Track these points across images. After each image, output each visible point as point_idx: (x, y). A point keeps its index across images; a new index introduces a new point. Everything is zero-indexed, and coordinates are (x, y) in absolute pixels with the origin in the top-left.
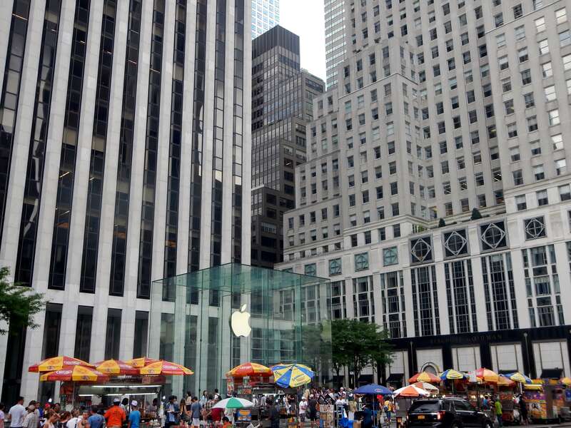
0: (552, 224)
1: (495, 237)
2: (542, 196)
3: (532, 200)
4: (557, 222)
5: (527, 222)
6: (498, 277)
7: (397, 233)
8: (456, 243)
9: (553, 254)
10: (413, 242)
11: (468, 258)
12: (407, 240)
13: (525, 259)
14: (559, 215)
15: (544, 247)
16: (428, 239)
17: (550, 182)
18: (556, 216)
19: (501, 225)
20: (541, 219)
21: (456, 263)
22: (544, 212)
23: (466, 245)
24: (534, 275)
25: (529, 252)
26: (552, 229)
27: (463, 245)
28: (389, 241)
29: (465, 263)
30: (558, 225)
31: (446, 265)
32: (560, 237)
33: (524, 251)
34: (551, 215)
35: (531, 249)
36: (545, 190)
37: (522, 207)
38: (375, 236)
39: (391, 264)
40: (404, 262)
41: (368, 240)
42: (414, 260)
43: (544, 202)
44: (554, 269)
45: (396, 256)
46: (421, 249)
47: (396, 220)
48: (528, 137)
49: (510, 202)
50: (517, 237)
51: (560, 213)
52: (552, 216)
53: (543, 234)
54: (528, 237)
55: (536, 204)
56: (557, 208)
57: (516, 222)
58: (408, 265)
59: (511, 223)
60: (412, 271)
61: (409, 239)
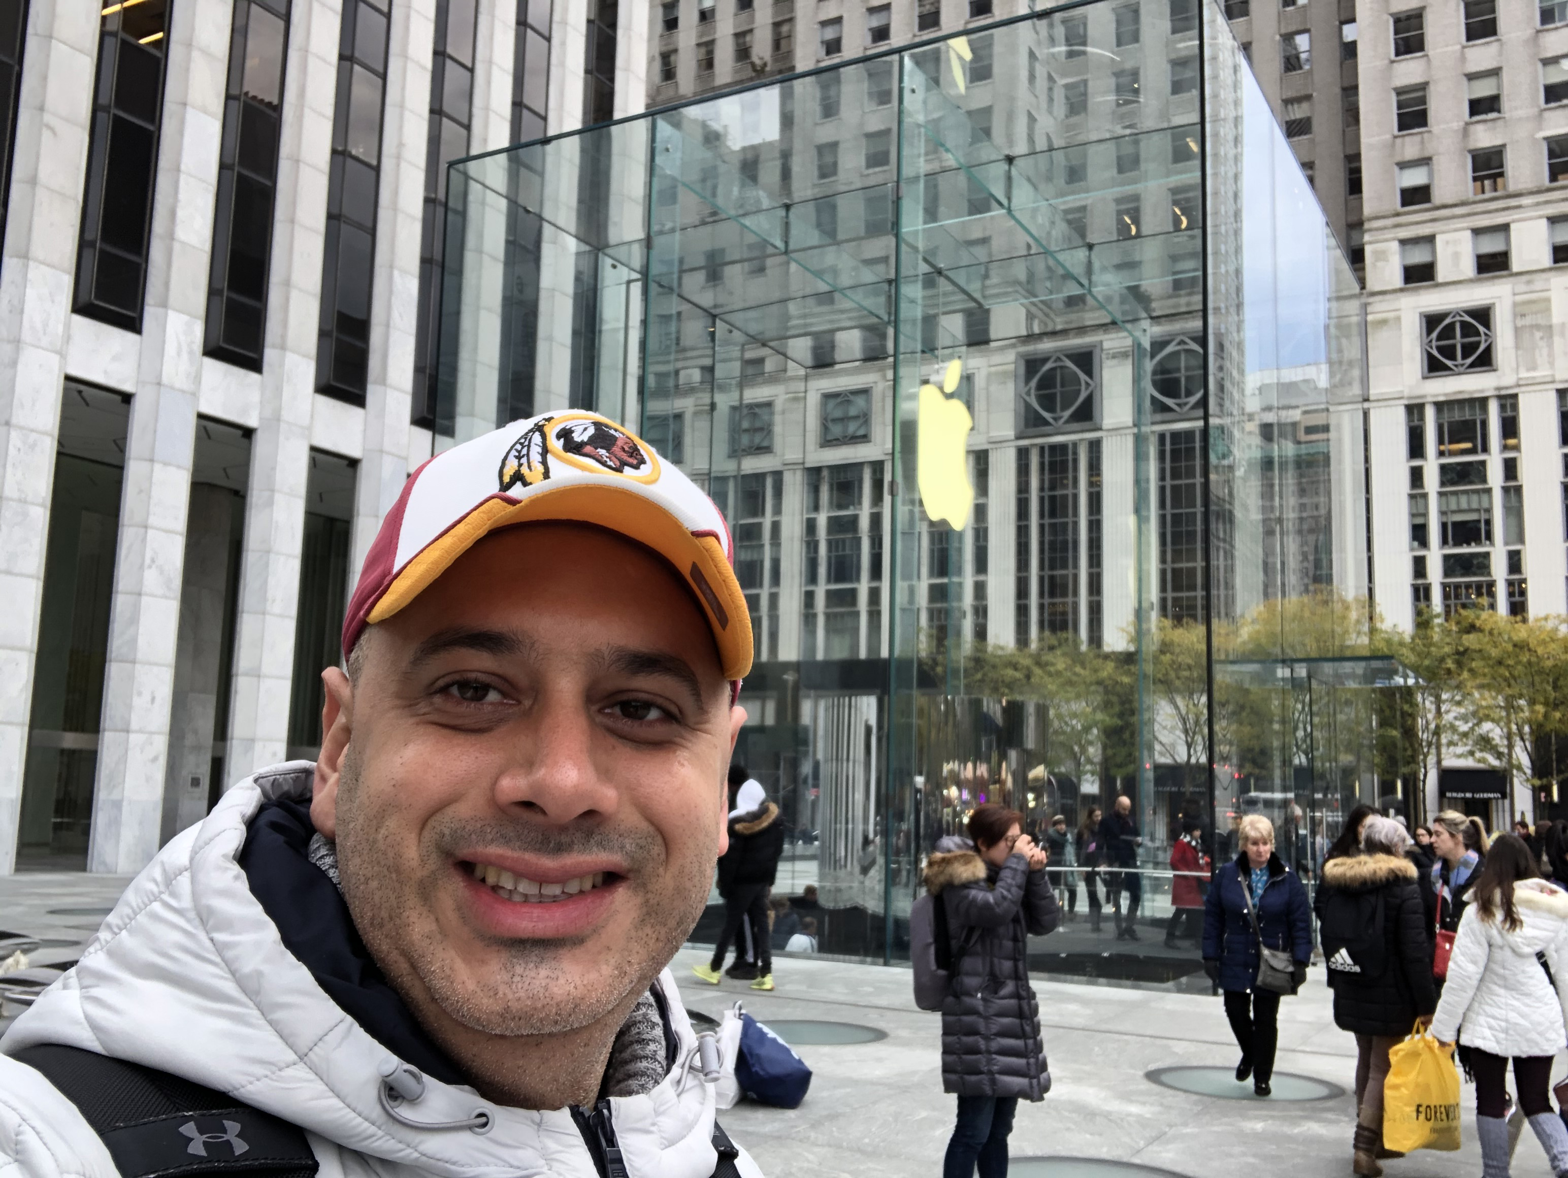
0: (1517, 331)
3: (1455, 255)
4: (1538, 327)
5: (1432, 321)
7: (978, 334)
9: (1510, 421)
10: (1032, 365)
12: (1010, 356)
15: (1483, 402)
16: (1084, 358)
17: (1526, 201)
18: (1533, 307)
20: (1483, 315)
21: (1175, 435)
22: (1492, 293)
24: (1443, 484)
25: (1430, 414)
26: (1517, 347)
30: (1538, 335)
31: (1142, 440)
32: (1542, 373)
34: (1515, 305)
35: (1440, 406)
36: (1505, 228)
37: (1421, 273)
40: (995, 426)
42: (1030, 421)
43: (1493, 263)
44: (1510, 469)
46: (1058, 389)
48: (1463, 59)
49: (1381, 256)
50: (1393, 368)
51: (1548, 300)
52: (1519, 310)
53: (1485, 361)
55: (1468, 268)
56: (1539, 282)
57: (1398, 319)
59: (1384, 322)
60: (1023, 455)
61: (1020, 355)
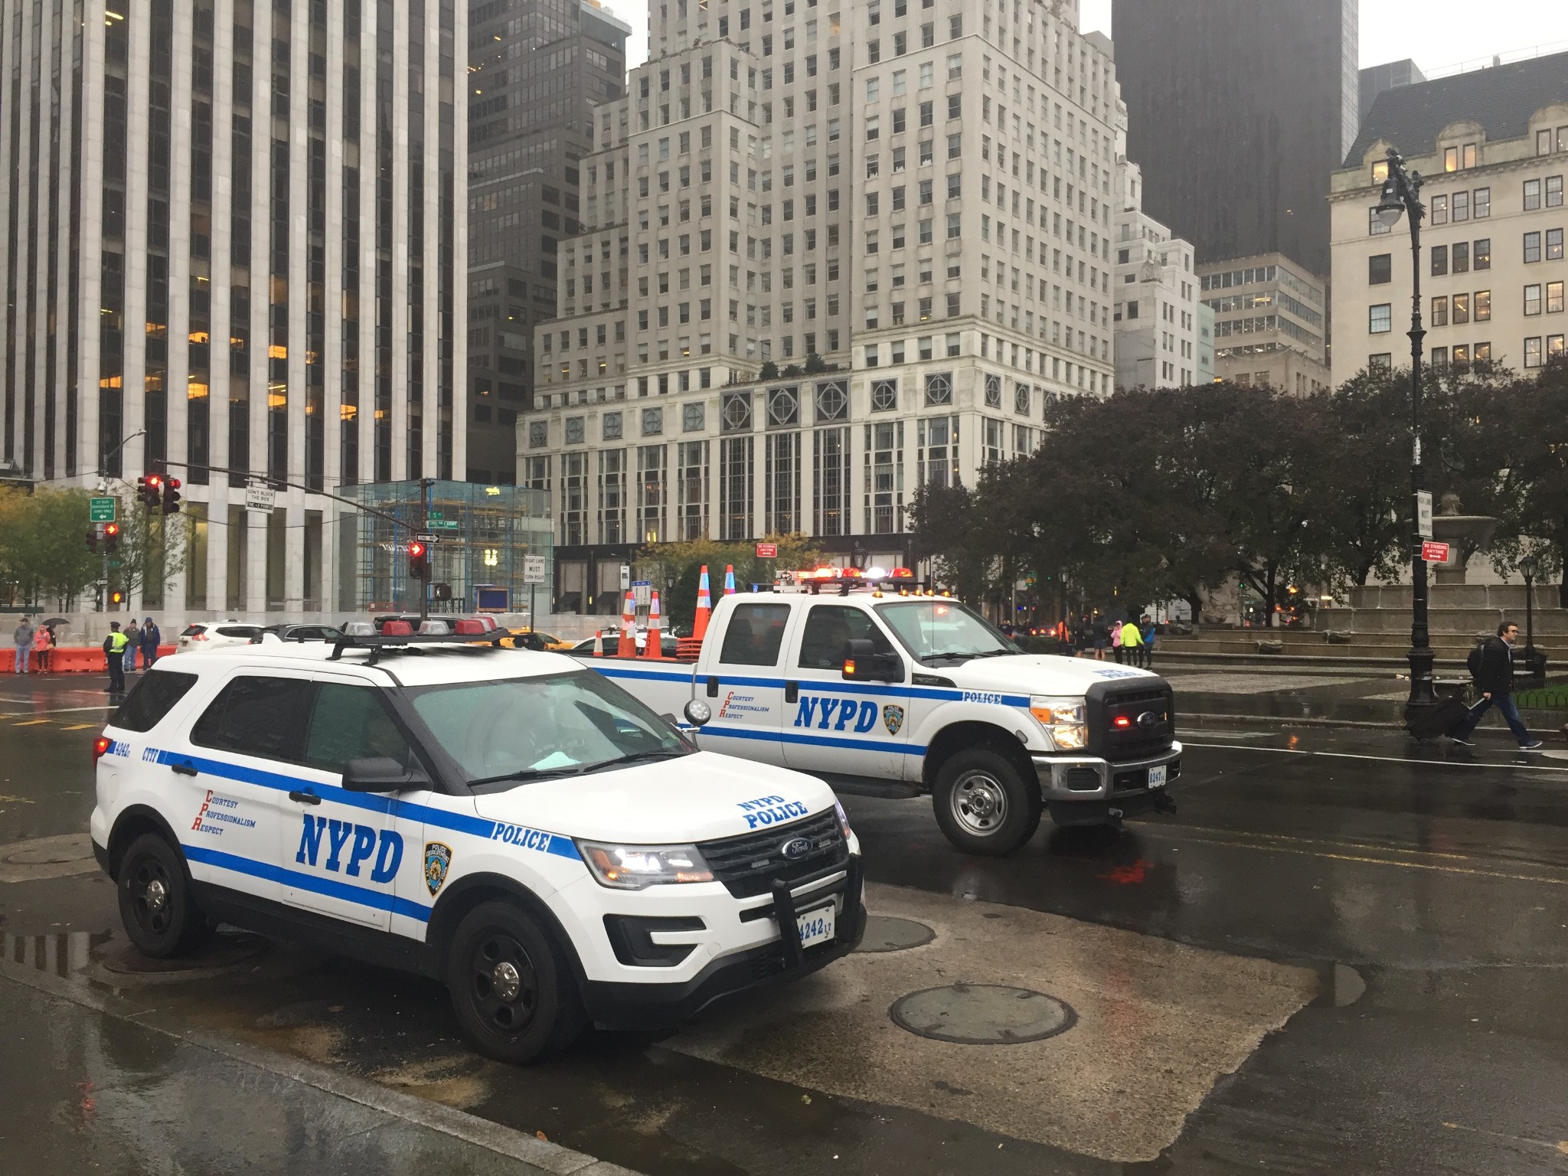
0: (905, 391)
1: (834, 403)
2: (898, 351)
3: (885, 354)
4: (910, 390)
5: (875, 384)
6: (832, 460)
7: (706, 382)
8: (784, 409)
9: (901, 433)
10: (727, 398)
11: (797, 430)
12: (716, 395)
13: (868, 437)
14: (913, 380)
15: (891, 424)
16: (747, 396)
17: (910, 330)
18: (910, 381)
19: (843, 385)
20: (893, 383)
21: (781, 435)
22: (897, 373)
23: (796, 410)
24: (876, 462)
25: (873, 429)
26: (904, 399)
27: (793, 410)
28: (694, 393)
29: (793, 436)
30: (911, 394)
31: (768, 438)
32: (912, 412)
33: (868, 427)
34: (905, 379)
35: (877, 425)
36: (903, 342)
37: (872, 362)
38: (673, 382)
39: (695, 429)
40: (712, 428)
41: (663, 389)
42: (726, 426)
43: (898, 359)
44: (900, 455)
45: (702, 418)
46: (736, 410)
47: (706, 361)
49: (858, 353)
50: (861, 406)
51: (915, 377)
52: (906, 381)
54: (875, 408)
55: (889, 360)
56: (913, 369)
57: (862, 384)
58: (717, 432)
59: (856, 386)
60: (723, 442)
61: (721, 394)
